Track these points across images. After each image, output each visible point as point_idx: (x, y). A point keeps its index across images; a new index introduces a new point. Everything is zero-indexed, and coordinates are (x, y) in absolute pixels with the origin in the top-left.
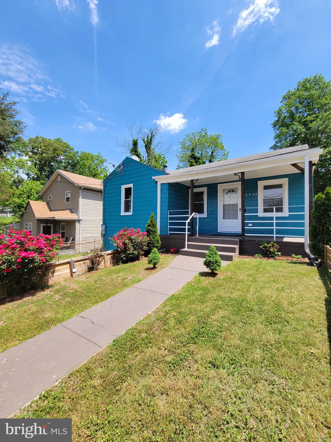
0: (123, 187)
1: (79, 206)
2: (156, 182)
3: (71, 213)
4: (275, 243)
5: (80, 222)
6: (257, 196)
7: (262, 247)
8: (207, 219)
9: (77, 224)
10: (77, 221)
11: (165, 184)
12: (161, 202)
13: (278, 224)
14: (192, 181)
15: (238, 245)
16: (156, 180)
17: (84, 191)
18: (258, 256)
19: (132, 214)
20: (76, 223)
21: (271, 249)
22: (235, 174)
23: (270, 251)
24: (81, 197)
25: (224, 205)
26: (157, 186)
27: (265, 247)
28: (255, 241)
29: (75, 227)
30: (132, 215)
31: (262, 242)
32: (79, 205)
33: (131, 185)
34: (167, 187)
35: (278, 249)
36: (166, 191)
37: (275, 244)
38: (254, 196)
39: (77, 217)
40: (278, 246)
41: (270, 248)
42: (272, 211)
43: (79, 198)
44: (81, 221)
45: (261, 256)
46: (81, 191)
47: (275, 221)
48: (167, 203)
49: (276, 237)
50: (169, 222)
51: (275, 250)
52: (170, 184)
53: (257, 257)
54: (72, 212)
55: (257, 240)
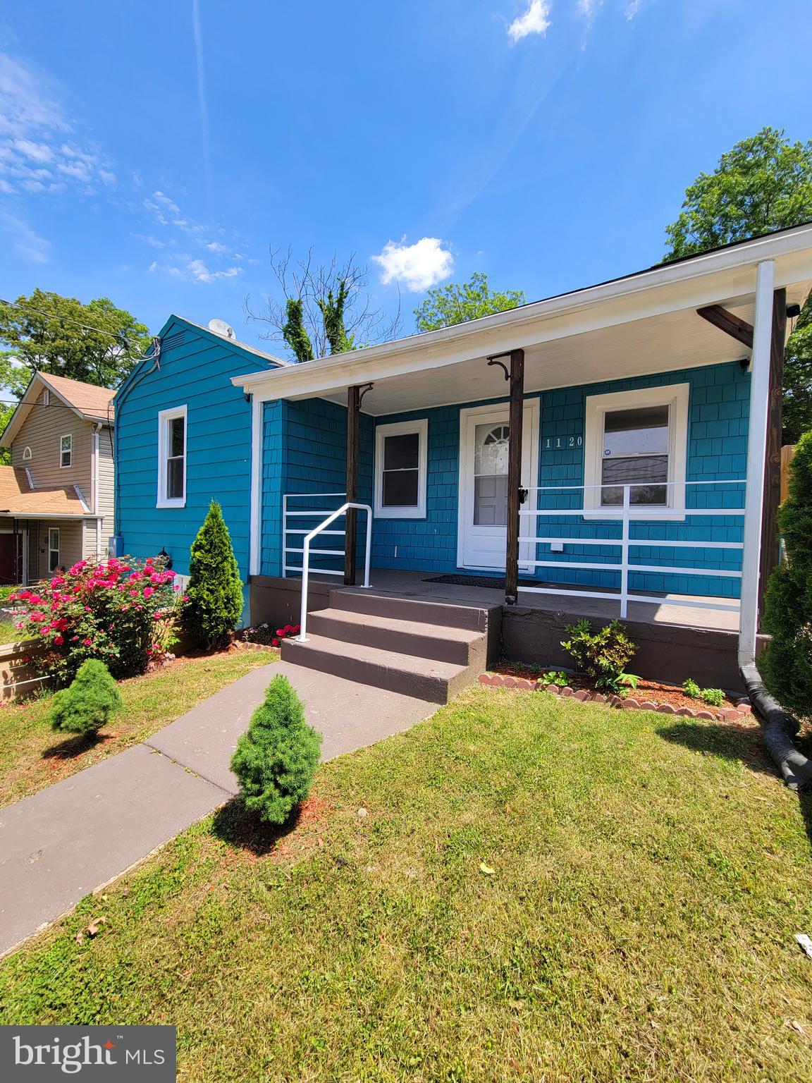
0: (166, 416)
1: (92, 479)
2: (249, 398)
3: (68, 498)
4: (620, 630)
5: (97, 524)
6: (582, 448)
7: (568, 645)
8: (424, 524)
9: (86, 532)
10: (84, 522)
11: (275, 405)
12: (264, 465)
13: (637, 555)
14: (355, 390)
15: (483, 632)
16: (246, 391)
17: (103, 433)
18: (552, 681)
19: (183, 507)
20: (84, 528)
21: (600, 658)
22: (490, 358)
23: (598, 668)
24: (97, 451)
25: (477, 480)
26: (250, 412)
27: (582, 647)
28: (550, 615)
29: (82, 539)
30: (186, 507)
31: (574, 621)
32: (93, 476)
33: (181, 411)
34: (279, 412)
35: (629, 657)
36: (278, 428)
37: (620, 638)
38: (572, 449)
39: (86, 510)
40: (631, 645)
41: (598, 654)
42: (618, 501)
43: (93, 455)
44: (99, 523)
45: (563, 683)
46: (97, 435)
47: (625, 542)
48: (278, 470)
49: (629, 602)
50: (287, 534)
51: (619, 663)
52: (288, 404)
53: (547, 685)
54: (72, 494)
55: (559, 610)
